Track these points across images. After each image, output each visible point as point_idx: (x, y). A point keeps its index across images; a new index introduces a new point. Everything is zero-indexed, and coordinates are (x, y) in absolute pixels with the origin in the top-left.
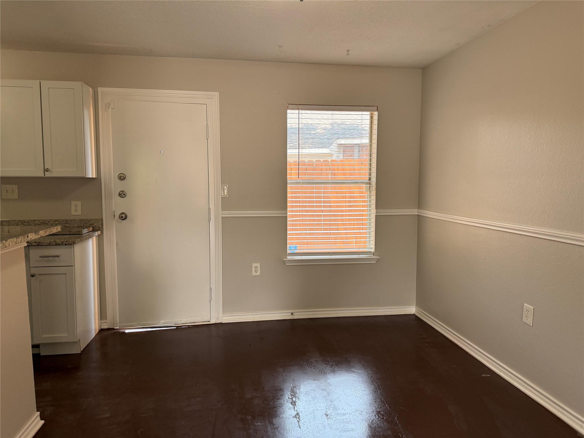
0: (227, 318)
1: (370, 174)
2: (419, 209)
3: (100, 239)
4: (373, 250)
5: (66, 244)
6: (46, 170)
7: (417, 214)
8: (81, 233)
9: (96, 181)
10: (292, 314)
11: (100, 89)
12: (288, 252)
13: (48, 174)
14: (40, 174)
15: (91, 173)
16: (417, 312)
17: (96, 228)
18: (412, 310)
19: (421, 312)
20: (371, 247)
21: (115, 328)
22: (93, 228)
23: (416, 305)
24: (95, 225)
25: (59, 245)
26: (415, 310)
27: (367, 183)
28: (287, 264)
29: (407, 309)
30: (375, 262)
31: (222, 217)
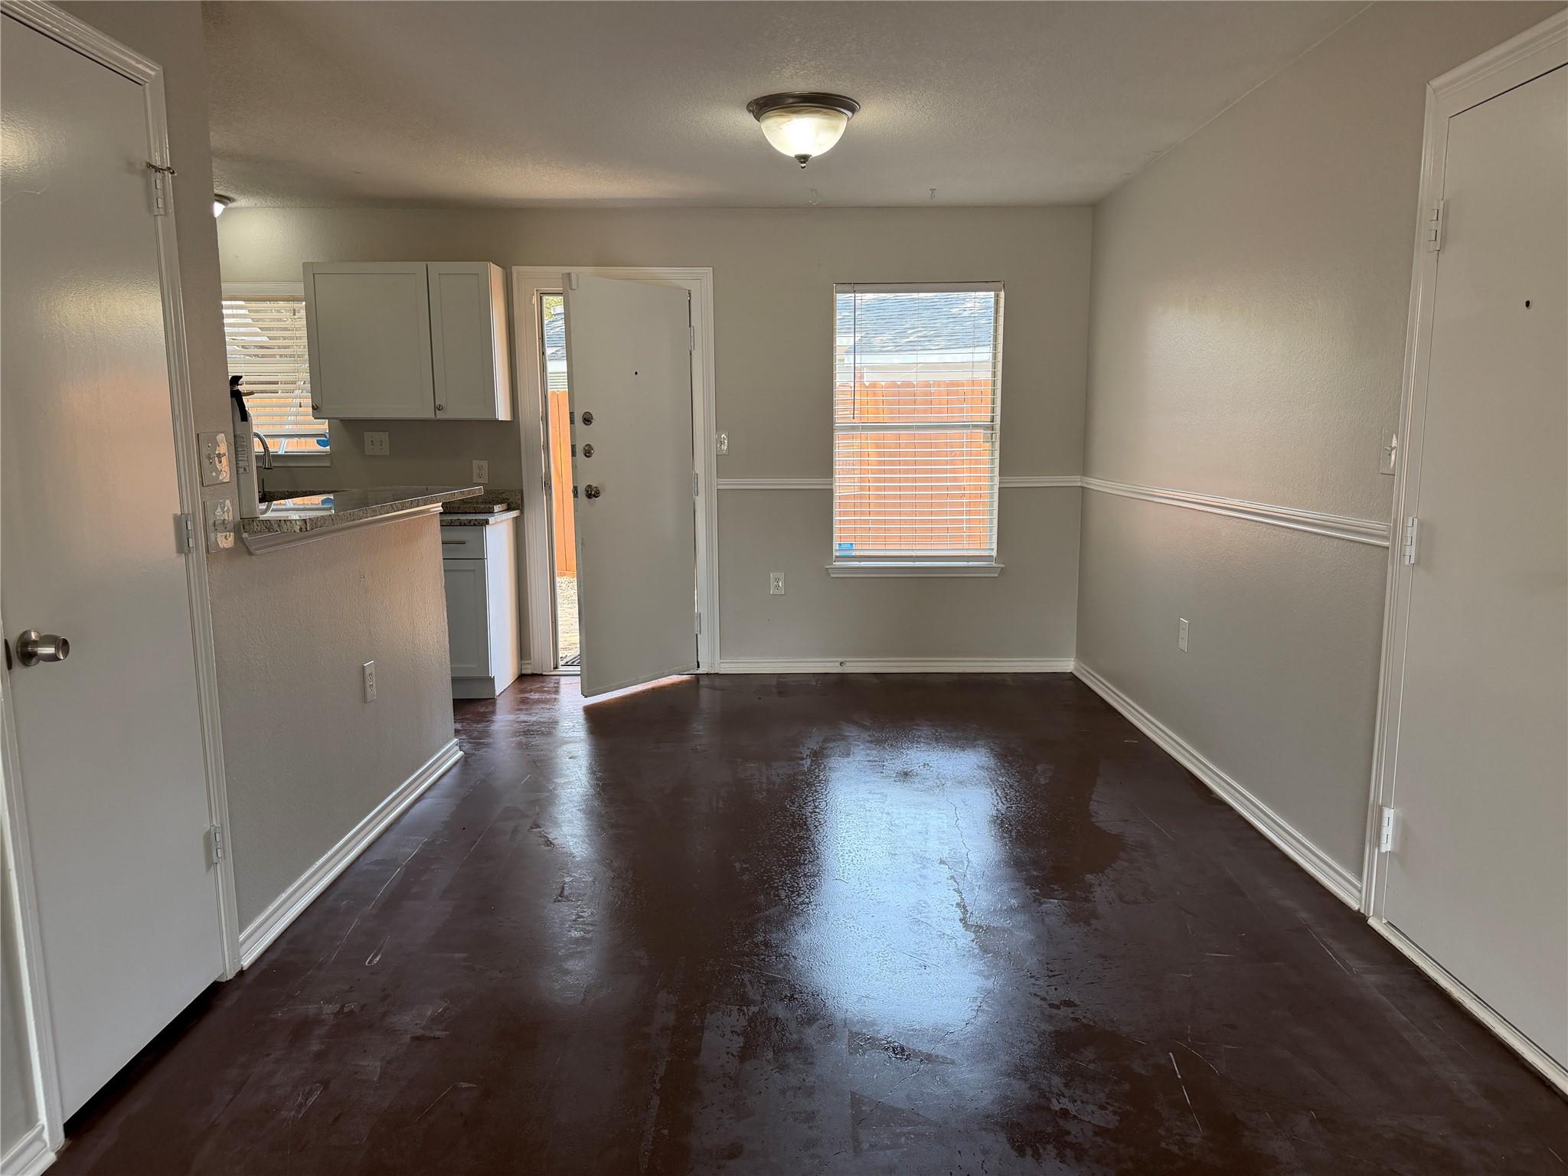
0: (727, 666)
1: (993, 410)
2: (1085, 476)
3: (519, 526)
4: (994, 553)
5: (475, 525)
6: (439, 408)
7: (1079, 484)
8: (492, 510)
9: (511, 427)
10: (841, 663)
11: (515, 269)
12: (836, 554)
13: (441, 415)
14: (428, 414)
15: (503, 413)
16: (1076, 669)
17: (513, 505)
18: (1068, 665)
19: (1087, 671)
20: (988, 545)
21: (544, 673)
22: (508, 505)
23: (1076, 657)
24: (511, 500)
25: (465, 525)
26: (1075, 666)
27: (986, 428)
28: (832, 576)
29: (1058, 664)
30: (996, 575)
31: (718, 490)
